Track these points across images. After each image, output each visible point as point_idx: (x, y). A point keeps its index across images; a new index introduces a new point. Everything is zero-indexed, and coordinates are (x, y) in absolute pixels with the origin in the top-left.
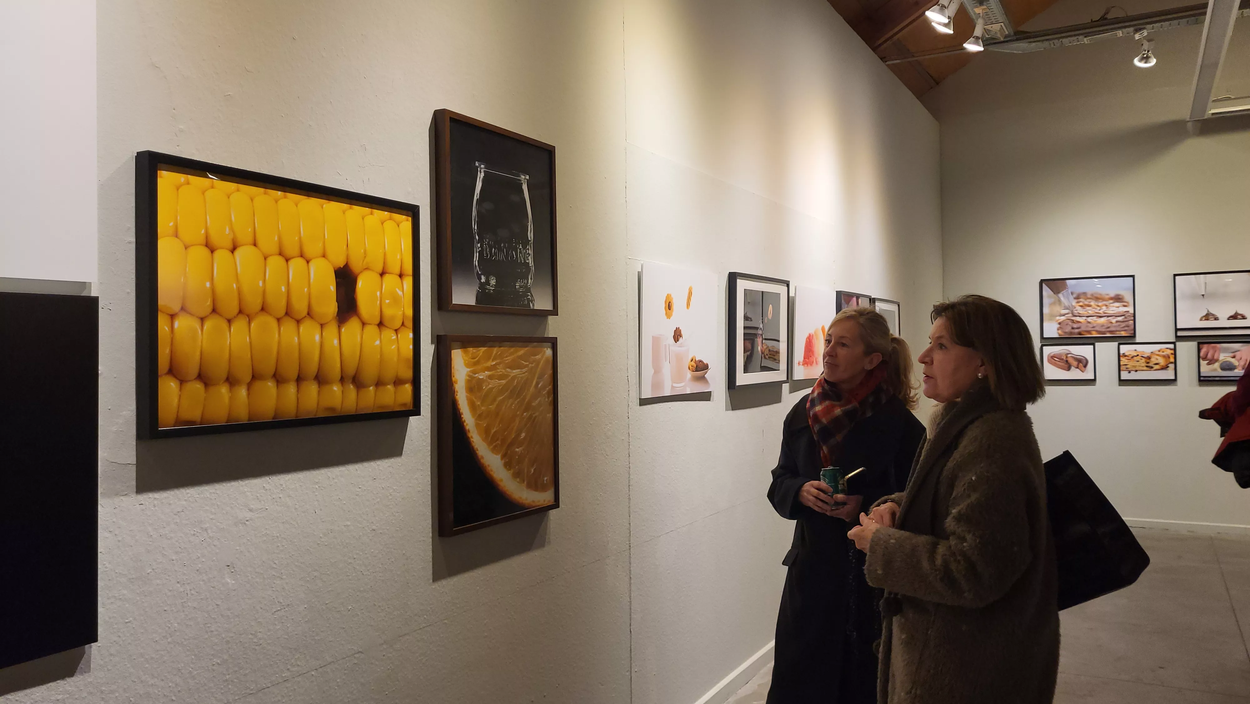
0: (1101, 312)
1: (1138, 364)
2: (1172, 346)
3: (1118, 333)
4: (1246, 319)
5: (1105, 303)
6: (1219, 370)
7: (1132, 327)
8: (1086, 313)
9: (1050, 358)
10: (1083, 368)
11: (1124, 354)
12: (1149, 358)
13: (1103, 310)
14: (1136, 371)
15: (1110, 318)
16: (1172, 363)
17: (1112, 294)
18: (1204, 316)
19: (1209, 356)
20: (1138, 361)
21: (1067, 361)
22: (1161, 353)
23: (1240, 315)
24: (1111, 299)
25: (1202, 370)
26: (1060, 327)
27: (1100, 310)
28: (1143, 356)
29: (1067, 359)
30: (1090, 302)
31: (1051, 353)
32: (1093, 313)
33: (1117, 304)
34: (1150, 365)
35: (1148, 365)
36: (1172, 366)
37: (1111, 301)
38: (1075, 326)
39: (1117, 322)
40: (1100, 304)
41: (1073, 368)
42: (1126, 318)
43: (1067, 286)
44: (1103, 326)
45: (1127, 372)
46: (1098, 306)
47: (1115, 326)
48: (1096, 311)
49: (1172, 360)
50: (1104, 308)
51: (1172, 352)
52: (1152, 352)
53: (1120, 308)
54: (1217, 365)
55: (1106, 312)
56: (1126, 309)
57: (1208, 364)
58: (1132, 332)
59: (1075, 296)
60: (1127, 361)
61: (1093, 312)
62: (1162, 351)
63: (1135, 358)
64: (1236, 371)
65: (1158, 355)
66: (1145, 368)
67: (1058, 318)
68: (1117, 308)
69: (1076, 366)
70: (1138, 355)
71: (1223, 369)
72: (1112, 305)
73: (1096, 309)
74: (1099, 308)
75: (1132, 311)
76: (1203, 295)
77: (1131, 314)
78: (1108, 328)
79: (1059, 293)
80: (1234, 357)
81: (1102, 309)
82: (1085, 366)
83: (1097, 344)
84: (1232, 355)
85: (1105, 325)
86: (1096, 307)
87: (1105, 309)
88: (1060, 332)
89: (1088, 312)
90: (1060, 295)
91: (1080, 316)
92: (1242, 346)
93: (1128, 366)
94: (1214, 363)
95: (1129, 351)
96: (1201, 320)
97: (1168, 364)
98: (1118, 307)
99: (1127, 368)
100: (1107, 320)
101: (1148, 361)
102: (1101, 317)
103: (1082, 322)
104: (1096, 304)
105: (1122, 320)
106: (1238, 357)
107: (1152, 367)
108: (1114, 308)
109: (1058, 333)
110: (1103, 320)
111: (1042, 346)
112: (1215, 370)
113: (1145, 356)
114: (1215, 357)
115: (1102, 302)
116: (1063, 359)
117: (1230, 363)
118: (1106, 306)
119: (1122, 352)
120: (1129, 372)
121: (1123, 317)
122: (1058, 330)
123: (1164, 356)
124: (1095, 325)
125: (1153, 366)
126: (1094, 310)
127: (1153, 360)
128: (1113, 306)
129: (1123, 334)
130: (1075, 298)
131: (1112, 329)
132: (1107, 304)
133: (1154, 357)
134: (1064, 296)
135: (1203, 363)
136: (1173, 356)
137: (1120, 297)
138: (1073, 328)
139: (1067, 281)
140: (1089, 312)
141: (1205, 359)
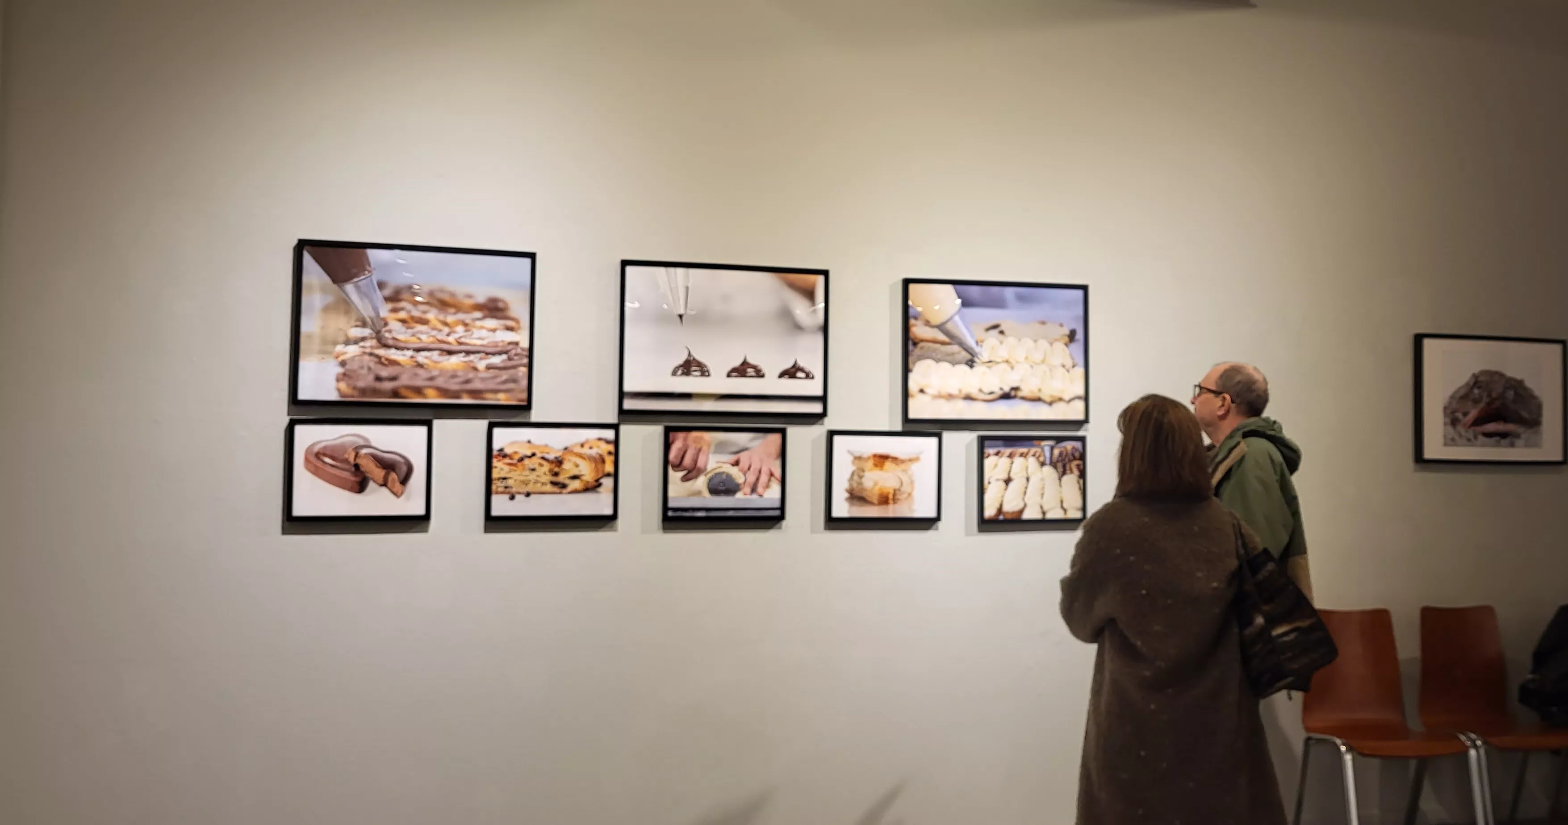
0: (451, 339)
1: (532, 476)
2: (610, 434)
3: (489, 396)
4: (763, 376)
5: (461, 316)
6: (706, 493)
7: (525, 383)
8: (414, 339)
9: (313, 459)
10: (398, 486)
11: (501, 450)
12: (559, 462)
13: (456, 336)
14: (528, 495)
15: (472, 357)
16: (608, 475)
17: (481, 299)
18: (681, 366)
19: (688, 461)
20: (533, 470)
21: (357, 466)
22: (586, 451)
23: (754, 367)
24: (478, 307)
25: (671, 494)
26: (344, 374)
27: (448, 335)
28: (547, 456)
29: (359, 461)
30: (425, 312)
31: (314, 445)
32: (432, 343)
33: (491, 323)
34: (561, 478)
35: (555, 479)
36: (608, 483)
37: (478, 314)
38: (384, 372)
39: (489, 367)
40: (450, 319)
41: (371, 485)
42: (510, 359)
43: (369, 265)
44: (454, 376)
45: (507, 497)
46: (446, 324)
47: (483, 380)
48: (440, 337)
49: (609, 467)
50: (460, 329)
51: (611, 448)
52: (566, 449)
53: (498, 333)
54: (701, 483)
55: (463, 340)
56: (510, 337)
57: (685, 479)
58: (524, 396)
59: (387, 292)
60: (507, 468)
61: (432, 339)
62: (587, 446)
63: (527, 462)
64: (739, 495)
65: (580, 456)
66: (549, 488)
67: (340, 348)
68: (491, 333)
69: (381, 481)
70: (534, 455)
71: (714, 491)
72: (478, 323)
73: (440, 331)
74: (446, 330)
75: (525, 344)
76: (681, 316)
77: (523, 349)
78: (468, 381)
79: (347, 279)
80: (736, 463)
81: (454, 332)
82: (404, 481)
83: (437, 424)
84: (733, 458)
85: (460, 373)
86: (440, 326)
87: (462, 334)
88: (343, 386)
89: (419, 339)
90: (349, 287)
91: (397, 348)
92: (754, 439)
93: (510, 482)
94: (696, 477)
95: (513, 443)
96: (674, 373)
97: (601, 478)
98: (494, 330)
99: (506, 487)
100: (465, 362)
101: (556, 469)
102: (450, 353)
103: (403, 363)
104: (441, 317)
105: (501, 365)
106: (744, 464)
107: (564, 486)
108: (484, 333)
109: (339, 390)
110: (455, 361)
111: (292, 424)
112: (699, 493)
113: (551, 457)
114: (700, 463)
115: (455, 314)
116: (346, 461)
117: (729, 477)
118: (465, 325)
119: (496, 446)
120: (512, 498)
121: (504, 357)
122: (338, 380)
123: (590, 458)
124: (435, 373)
125: (567, 481)
126: (434, 333)
127: (569, 467)
128: (482, 328)
129: (502, 399)
130: (387, 299)
131: (477, 385)
132: (468, 321)
133: (569, 461)
134: (357, 288)
135: (675, 476)
136: (612, 458)
137: (501, 305)
138: (378, 379)
139: (371, 253)
140: (424, 337)
141: (678, 466)
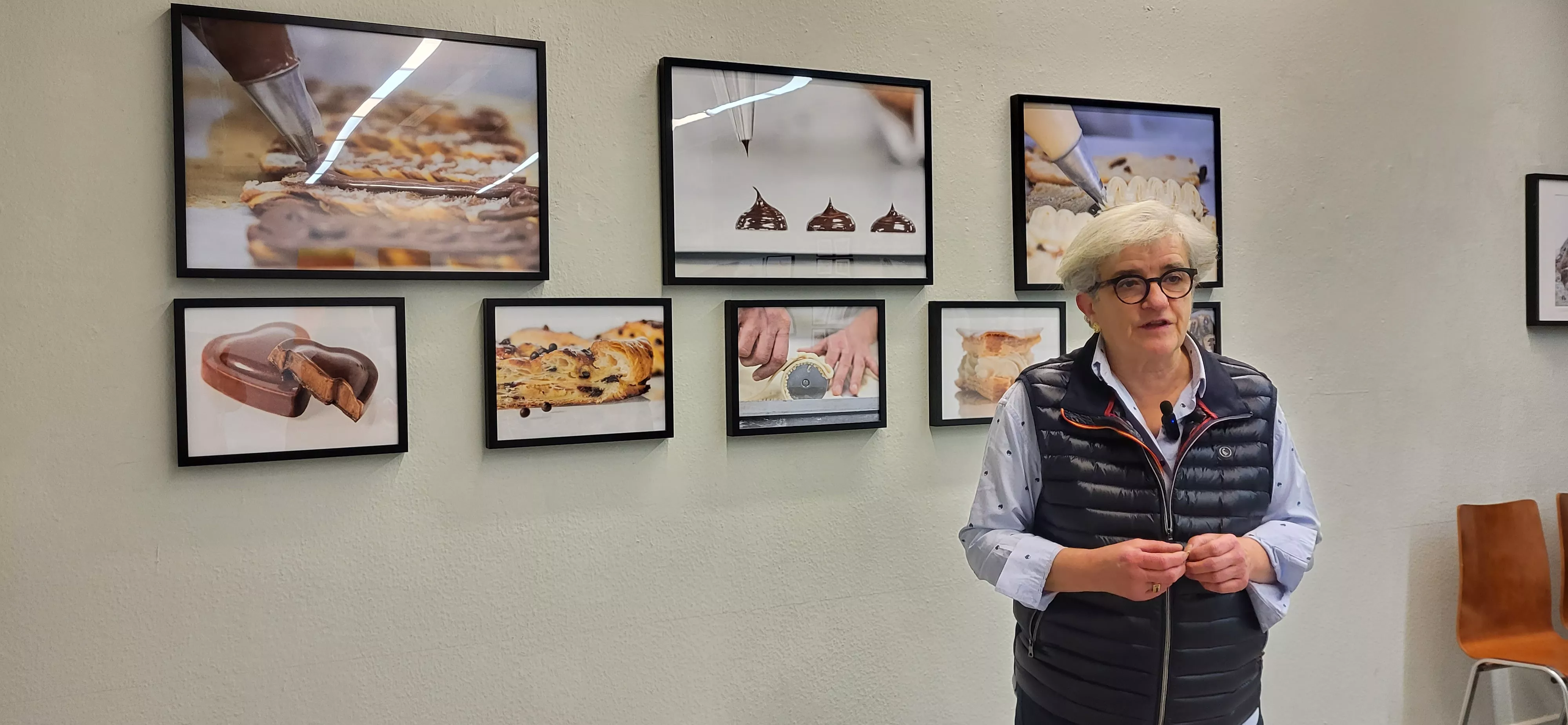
0: (425, 173)
1: (553, 379)
2: (656, 314)
3: (486, 260)
4: (853, 229)
5: (439, 138)
6: (787, 396)
7: (535, 240)
8: (368, 172)
9: (212, 363)
10: (354, 403)
11: (506, 342)
12: (589, 357)
13: (434, 168)
14: (548, 407)
15: (458, 201)
16: (658, 374)
17: (467, 110)
18: (748, 215)
19: (761, 351)
20: (554, 370)
21: (288, 374)
22: (626, 340)
23: (842, 216)
24: (465, 124)
25: (743, 397)
26: (260, 228)
27: (421, 166)
28: (571, 349)
29: (291, 365)
30: (383, 131)
31: (217, 341)
32: (397, 178)
33: (484, 149)
34: (595, 381)
35: (584, 383)
36: (657, 385)
37: (464, 135)
38: (324, 225)
39: (484, 217)
40: (422, 141)
41: (313, 402)
42: (514, 204)
43: (292, 54)
44: (432, 231)
45: (518, 411)
46: (416, 150)
47: (476, 235)
48: (407, 170)
49: (658, 363)
50: (438, 158)
51: (660, 334)
52: (598, 337)
53: (495, 164)
54: (780, 379)
55: (443, 174)
56: (518, 170)
57: (759, 376)
58: (536, 260)
59: (322, 97)
60: (515, 369)
61: (395, 172)
62: (626, 333)
63: (544, 357)
64: (828, 395)
65: (618, 347)
66: (577, 396)
67: (250, 186)
68: (484, 165)
69: (327, 395)
70: (554, 347)
71: (796, 391)
72: (465, 149)
73: (409, 160)
74: (417, 158)
75: (533, 181)
76: (746, 143)
77: (531, 189)
78: (453, 239)
79: (258, 75)
80: (823, 352)
81: (430, 162)
82: (364, 394)
83: (411, 302)
84: (818, 344)
85: (441, 226)
86: (408, 153)
87: (440, 166)
88: (259, 246)
89: (377, 172)
90: (261, 88)
91: (343, 187)
92: (846, 316)
93: (522, 390)
94: (773, 373)
95: (523, 330)
96: (740, 225)
97: (648, 379)
98: (488, 161)
99: (516, 398)
100: (447, 208)
101: (586, 368)
102: (426, 194)
103: (352, 211)
104: (408, 138)
105: (502, 213)
106: (833, 351)
107: (598, 392)
108: (474, 164)
109: (252, 253)
110: (432, 207)
111: (179, 307)
112: (777, 394)
113: (578, 350)
114: (777, 354)
115: (429, 133)
116: (273, 367)
117: (815, 369)
118: (446, 151)
119: (500, 336)
120: (526, 413)
121: (505, 200)
122: (250, 237)
123: (635, 351)
124: (404, 225)
125: (602, 386)
126: (399, 163)
127: (603, 366)
128: (471, 156)
129: (506, 264)
130: (324, 108)
131: (467, 244)
132: (449, 145)
133: (604, 355)
134: (275, 89)
135: (746, 371)
136: (662, 348)
137: (497, 122)
138: (315, 235)
139: (294, 33)
140: (383, 170)
141: (750, 357)
